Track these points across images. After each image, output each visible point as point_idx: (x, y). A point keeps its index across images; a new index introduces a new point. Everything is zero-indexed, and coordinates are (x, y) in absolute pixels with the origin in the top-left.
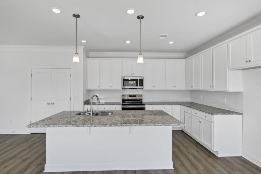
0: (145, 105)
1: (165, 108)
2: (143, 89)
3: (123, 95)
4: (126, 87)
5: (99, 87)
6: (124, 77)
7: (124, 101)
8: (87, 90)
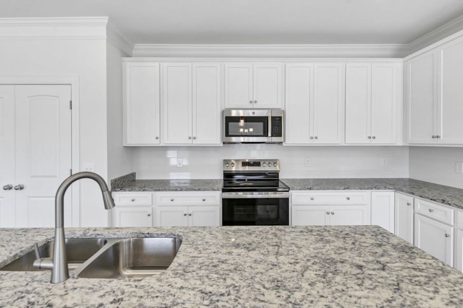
0: (290, 191)
1: (349, 199)
2: (280, 143)
3: (224, 160)
4: (234, 139)
5: (157, 138)
6: (230, 110)
7: (228, 176)
8: (125, 147)
